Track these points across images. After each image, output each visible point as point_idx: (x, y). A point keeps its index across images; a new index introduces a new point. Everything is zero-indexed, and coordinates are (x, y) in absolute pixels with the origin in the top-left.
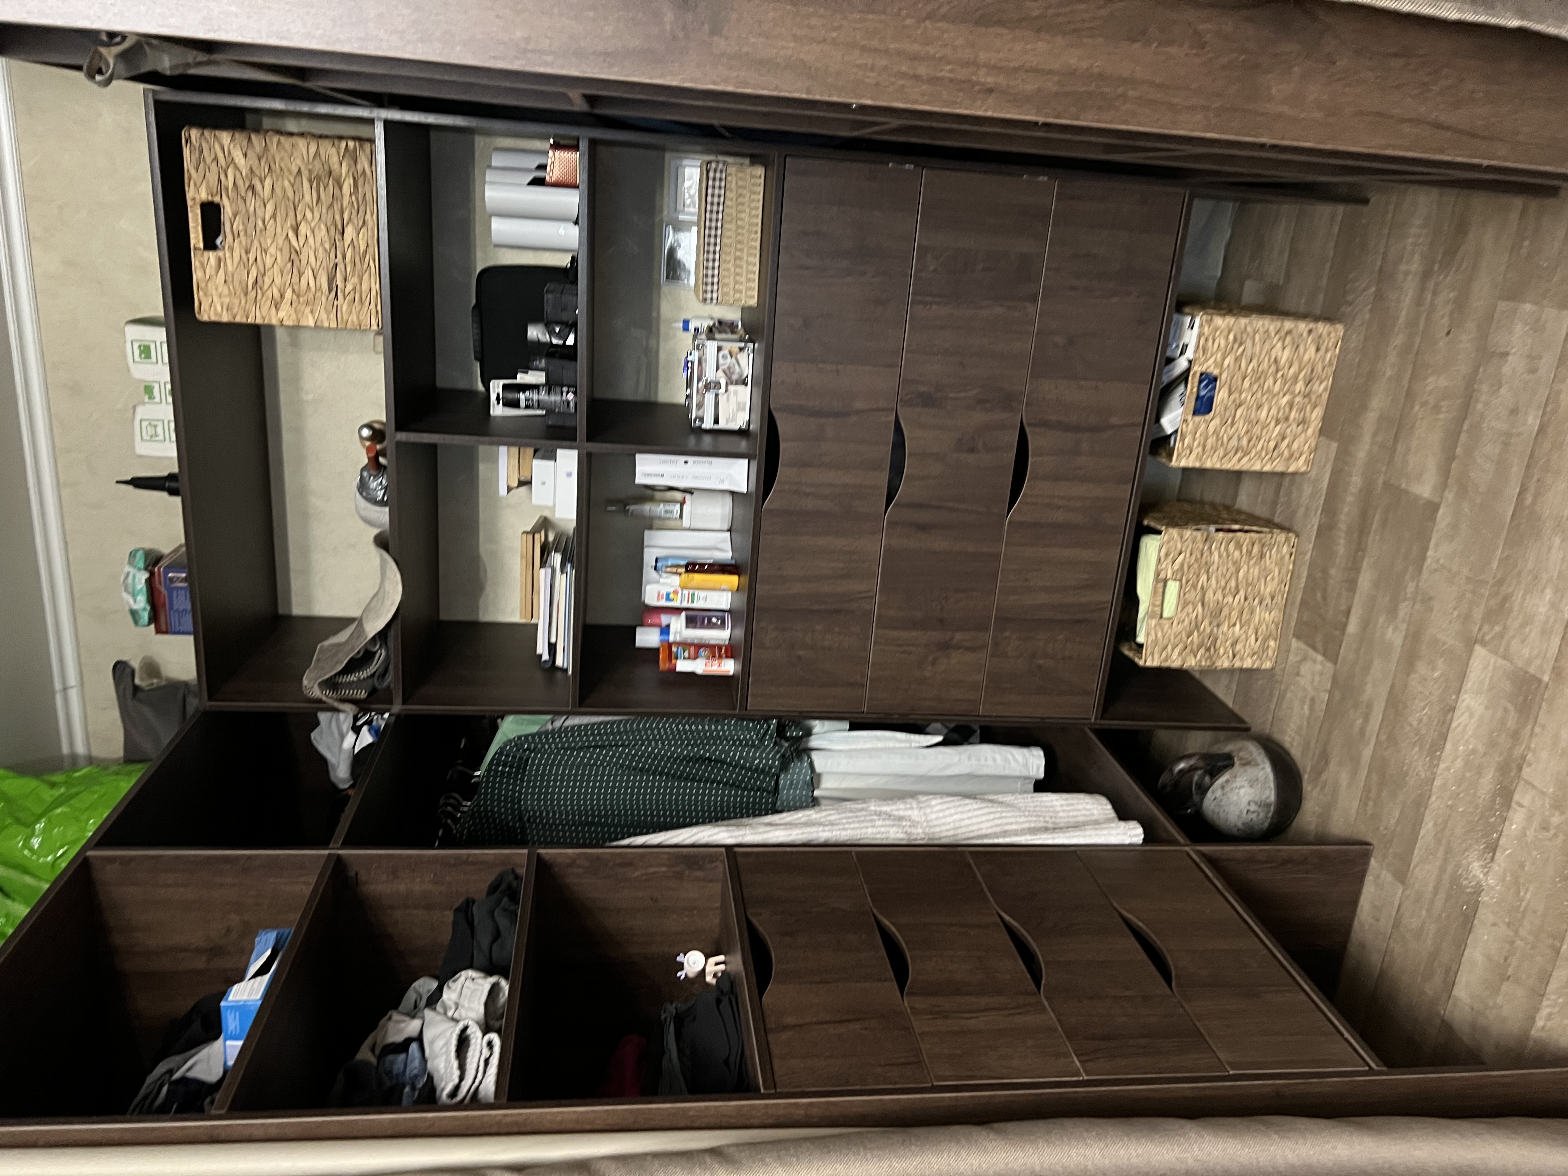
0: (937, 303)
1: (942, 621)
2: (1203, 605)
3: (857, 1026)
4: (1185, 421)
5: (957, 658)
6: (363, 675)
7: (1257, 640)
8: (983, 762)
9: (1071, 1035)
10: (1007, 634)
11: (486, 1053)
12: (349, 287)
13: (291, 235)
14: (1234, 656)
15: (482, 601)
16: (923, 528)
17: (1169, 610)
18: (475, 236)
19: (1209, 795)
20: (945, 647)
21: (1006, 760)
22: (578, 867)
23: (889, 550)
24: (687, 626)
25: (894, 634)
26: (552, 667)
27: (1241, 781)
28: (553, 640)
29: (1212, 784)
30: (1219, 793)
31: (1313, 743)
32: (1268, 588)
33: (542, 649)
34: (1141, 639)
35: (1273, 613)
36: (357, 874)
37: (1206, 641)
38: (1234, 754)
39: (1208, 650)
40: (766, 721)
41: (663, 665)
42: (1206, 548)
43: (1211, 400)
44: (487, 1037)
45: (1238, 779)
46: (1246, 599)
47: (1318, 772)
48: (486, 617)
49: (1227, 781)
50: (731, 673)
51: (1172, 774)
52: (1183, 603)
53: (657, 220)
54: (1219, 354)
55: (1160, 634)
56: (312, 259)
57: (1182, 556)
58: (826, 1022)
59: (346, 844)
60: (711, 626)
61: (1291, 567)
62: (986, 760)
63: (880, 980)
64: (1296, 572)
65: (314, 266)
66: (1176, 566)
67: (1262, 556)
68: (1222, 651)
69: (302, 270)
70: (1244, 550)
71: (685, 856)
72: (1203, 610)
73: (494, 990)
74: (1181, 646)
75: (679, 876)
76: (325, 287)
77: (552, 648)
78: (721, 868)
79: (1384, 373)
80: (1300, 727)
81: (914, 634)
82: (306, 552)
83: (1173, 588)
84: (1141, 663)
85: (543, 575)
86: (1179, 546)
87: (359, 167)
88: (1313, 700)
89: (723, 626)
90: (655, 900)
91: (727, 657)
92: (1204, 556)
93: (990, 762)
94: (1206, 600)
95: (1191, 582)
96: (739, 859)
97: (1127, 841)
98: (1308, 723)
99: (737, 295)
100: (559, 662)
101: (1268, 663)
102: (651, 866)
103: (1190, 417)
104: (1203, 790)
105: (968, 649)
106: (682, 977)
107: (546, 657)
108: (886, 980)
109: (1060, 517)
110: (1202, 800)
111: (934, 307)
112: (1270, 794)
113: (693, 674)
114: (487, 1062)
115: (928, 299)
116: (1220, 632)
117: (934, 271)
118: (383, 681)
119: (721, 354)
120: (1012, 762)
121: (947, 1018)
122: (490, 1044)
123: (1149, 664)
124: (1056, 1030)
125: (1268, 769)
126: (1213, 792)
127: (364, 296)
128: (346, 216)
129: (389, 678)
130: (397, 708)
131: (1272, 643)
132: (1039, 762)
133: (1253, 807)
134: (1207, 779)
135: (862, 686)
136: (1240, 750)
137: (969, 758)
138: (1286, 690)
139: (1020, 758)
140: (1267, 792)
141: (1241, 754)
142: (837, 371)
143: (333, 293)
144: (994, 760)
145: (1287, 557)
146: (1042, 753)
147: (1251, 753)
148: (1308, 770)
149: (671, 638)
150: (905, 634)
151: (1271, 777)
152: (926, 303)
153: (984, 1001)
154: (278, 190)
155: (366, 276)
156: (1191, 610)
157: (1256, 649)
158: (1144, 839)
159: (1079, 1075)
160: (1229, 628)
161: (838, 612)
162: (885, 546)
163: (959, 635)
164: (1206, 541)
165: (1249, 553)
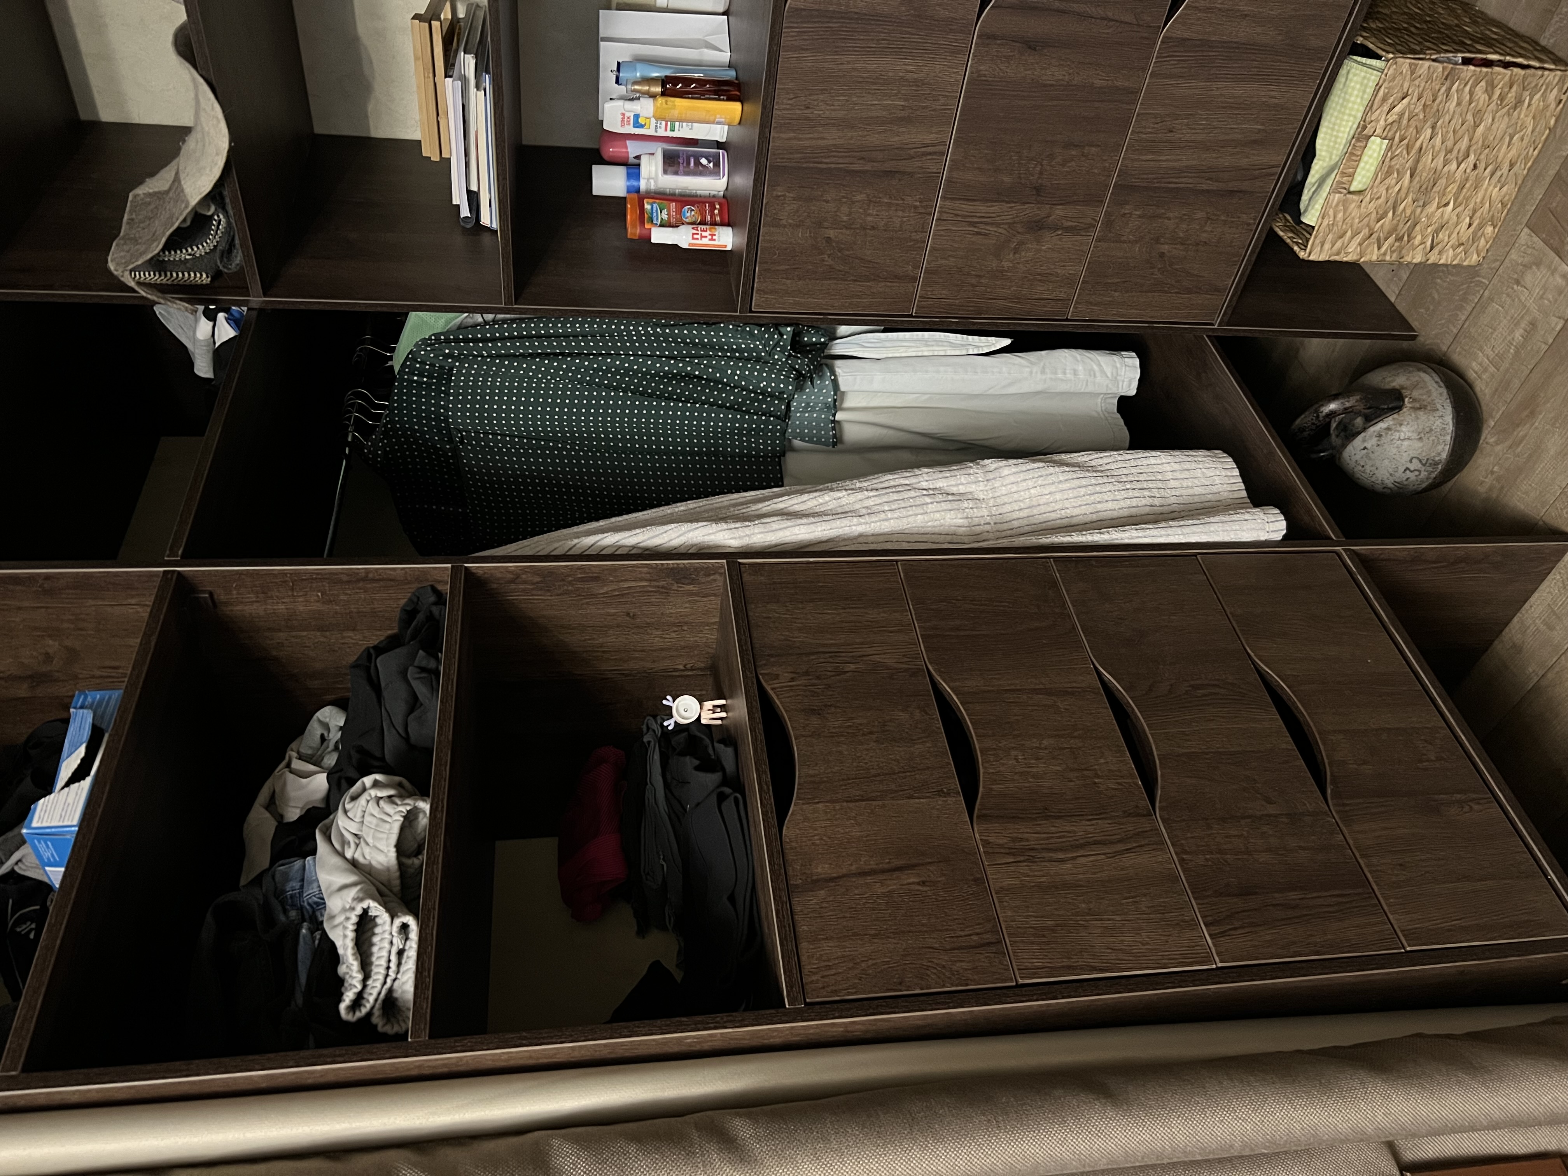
1: (1038, 190)
2: (1411, 176)
3: (910, 878)
5: (1050, 241)
6: (200, 250)
7: (1470, 225)
8: (1060, 376)
9: (1198, 891)
10: (1127, 209)
11: (398, 943)
14: (1432, 249)
15: (370, 107)
16: (1031, 45)
17: (1361, 179)
19: (1358, 442)
20: (1037, 227)
21: (1091, 373)
23: (976, 81)
24: (665, 172)
25: (966, 207)
26: (476, 227)
27: (1406, 431)
28: (474, 188)
29: (1364, 429)
30: (1371, 443)
31: (1516, 383)
32: (1510, 152)
33: (459, 198)
34: (1309, 219)
35: (1505, 189)
37: (1401, 225)
38: (1405, 393)
39: (1399, 239)
40: (776, 326)
41: (633, 231)
42: (1444, 89)
44: (398, 922)
45: (1404, 428)
46: (1475, 166)
47: (1512, 422)
48: (381, 130)
49: (1388, 429)
50: (729, 248)
52: (1385, 169)
55: (1340, 216)
57: (1405, 101)
58: (872, 872)
59: (189, 558)
60: (700, 171)
61: (1553, 121)
62: (1065, 373)
63: (940, 793)
66: (1392, 117)
67: (1519, 102)
68: (1417, 241)
70: (1497, 92)
71: (672, 569)
72: (1411, 182)
74: (1366, 231)
75: (665, 591)
77: (473, 198)
78: (721, 582)
81: (996, 208)
83: (1376, 147)
84: (1302, 255)
85: (450, 88)
86: (1406, 85)
89: (715, 172)
90: (632, 616)
91: (722, 224)
92: (1437, 102)
93: (1069, 376)
94: (1420, 167)
95: (1406, 142)
96: (746, 578)
98: (1517, 352)
100: (485, 220)
101: (1475, 256)
102: (626, 580)
104: (1349, 434)
105: (1067, 229)
106: (670, 728)
107: (465, 212)
108: (948, 794)
109: (1243, 32)
110: (1344, 446)
112: (1443, 450)
113: (675, 247)
114: (401, 953)
116: (1424, 214)
118: (229, 259)
120: (1098, 374)
121: (1032, 860)
122: (405, 927)
123: (1312, 258)
124: (1176, 879)
125: (1449, 418)
126: (1364, 441)
129: (238, 258)
130: (257, 300)
131: (1489, 229)
132: (1132, 376)
133: (1414, 465)
134: (1359, 421)
135: (914, 279)
136: (1415, 386)
137: (1043, 372)
138: (1491, 299)
139: (1108, 370)
140: (1440, 448)
141: (1416, 394)
144: (1075, 373)
145: (1554, 105)
146: (1137, 362)
147: (1429, 393)
148: (1498, 416)
149: (643, 185)
150: (982, 208)
151: (1450, 428)
153: (1082, 829)
156: (1394, 181)
157: (1464, 240)
159: (1208, 959)
160: (1438, 208)
161: (890, 174)
162: (971, 73)
163: (1059, 211)
164: (1446, 79)
165: (1502, 98)
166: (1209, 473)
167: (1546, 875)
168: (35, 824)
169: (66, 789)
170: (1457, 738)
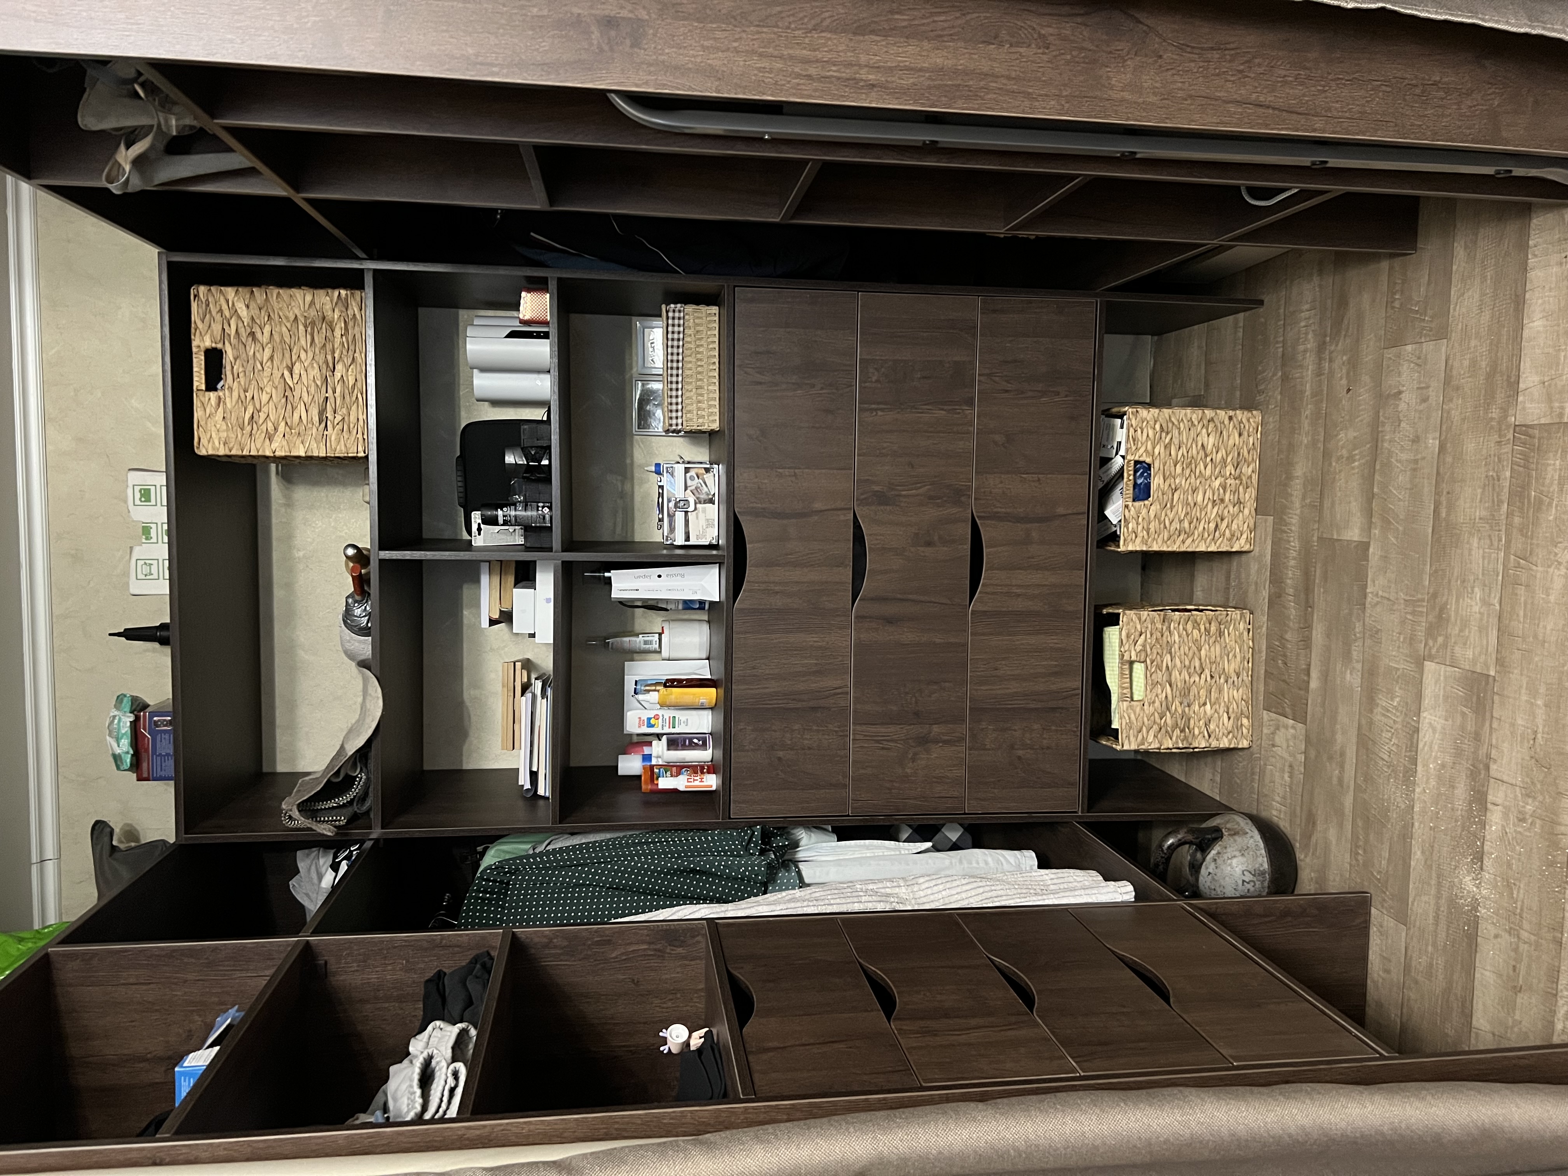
0: (882, 410)
1: (917, 714)
2: (1170, 685)
3: (842, 1046)
4: (1127, 506)
5: (937, 752)
6: (343, 800)
7: (1229, 718)
8: (975, 865)
9: (1066, 1042)
10: (984, 725)
11: (451, 1082)
12: (339, 418)
13: (287, 374)
14: (1210, 736)
15: (465, 748)
16: (890, 621)
17: (1139, 693)
18: (459, 398)
19: (1203, 871)
20: (924, 741)
21: (998, 862)
22: (555, 947)
23: (859, 645)
24: (668, 750)
25: (871, 730)
26: (534, 796)
27: (1230, 852)
28: (535, 769)
29: (1204, 859)
30: (1212, 868)
31: (1298, 809)
32: (1231, 667)
33: (524, 780)
34: (1115, 726)
35: (1241, 690)
36: (326, 963)
37: (1179, 721)
38: (1221, 826)
39: (1182, 731)
40: (750, 827)
41: (646, 787)
42: (1165, 628)
43: (1148, 486)
44: (452, 1067)
45: (1229, 850)
46: (1212, 677)
47: (1307, 836)
48: (470, 764)
49: (1219, 853)
50: (714, 788)
51: (1162, 850)
52: (1151, 684)
53: (627, 377)
54: (1149, 443)
55: (1132, 716)
56: (305, 394)
57: (1143, 637)
58: (811, 1044)
59: (315, 933)
60: (692, 746)
61: (1251, 643)
62: (978, 863)
63: (866, 1011)
64: (1256, 648)
65: (306, 401)
66: (1139, 647)
67: (1221, 634)
68: (1197, 732)
69: (295, 405)
70: (1202, 628)
71: (666, 930)
72: (1172, 690)
73: (463, 1033)
74: (1156, 727)
75: (660, 954)
76: (316, 419)
77: (534, 775)
78: (703, 943)
79: (1301, 442)
80: (1284, 798)
81: (892, 729)
82: (292, 706)
83: (1139, 669)
84: (1119, 748)
85: (524, 702)
86: (1139, 627)
87: (350, 312)
88: (1291, 766)
89: (704, 746)
90: (637, 984)
91: (709, 772)
92: (1165, 636)
93: (982, 865)
94: (1173, 680)
95: (1155, 663)
96: (720, 929)
97: (1119, 899)
98: (1291, 789)
99: (700, 420)
100: (541, 791)
101: (1245, 741)
102: (631, 944)
103: (1130, 504)
104: (1196, 868)
105: (945, 742)
106: (665, 1052)
107: (528, 786)
108: (872, 1010)
109: (1019, 605)
110: (1197, 880)
111: (880, 413)
112: (1263, 863)
113: (675, 791)
114: (452, 1091)
115: (873, 406)
116: (1191, 712)
117: (877, 381)
118: (363, 804)
119: (688, 475)
120: (1004, 863)
121: (936, 1035)
122: (456, 1075)
123: (1126, 747)
124: (1050, 1039)
125: (1257, 837)
126: (1207, 868)
127: (352, 426)
128: (336, 355)
129: (368, 804)
130: (376, 833)
131: (1245, 721)
132: (1031, 863)
133: (1248, 877)
134: (1199, 855)
135: (845, 786)
136: (1228, 822)
137: (961, 862)
138: (1265, 764)
139: (1012, 860)
140: (1260, 860)
141: (1228, 826)
142: (795, 475)
143: (323, 425)
144: (986, 863)
145: (1246, 633)
146: (1034, 854)
147: (1238, 823)
148: (1298, 838)
149: (654, 762)
150: (882, 729)
151: (1261, 845)
152: (872, 410)
153: (973, 1022)
154: (276, 337)
155: (354, 408)
156: (1160, 691)
157: (1230, 728)
158: (1135, 897)
159: (1076, 1071)
160: (1200, 707)
161: (814, 709)
162: (855, 640)
163: (936, 729)
164: (1164, 621)
165: (1207, 631)
166: (1079, 879)
167: (1350, 1032)
168: (185, 1064)
169: (210, 1049)
170: (1277, 978)
